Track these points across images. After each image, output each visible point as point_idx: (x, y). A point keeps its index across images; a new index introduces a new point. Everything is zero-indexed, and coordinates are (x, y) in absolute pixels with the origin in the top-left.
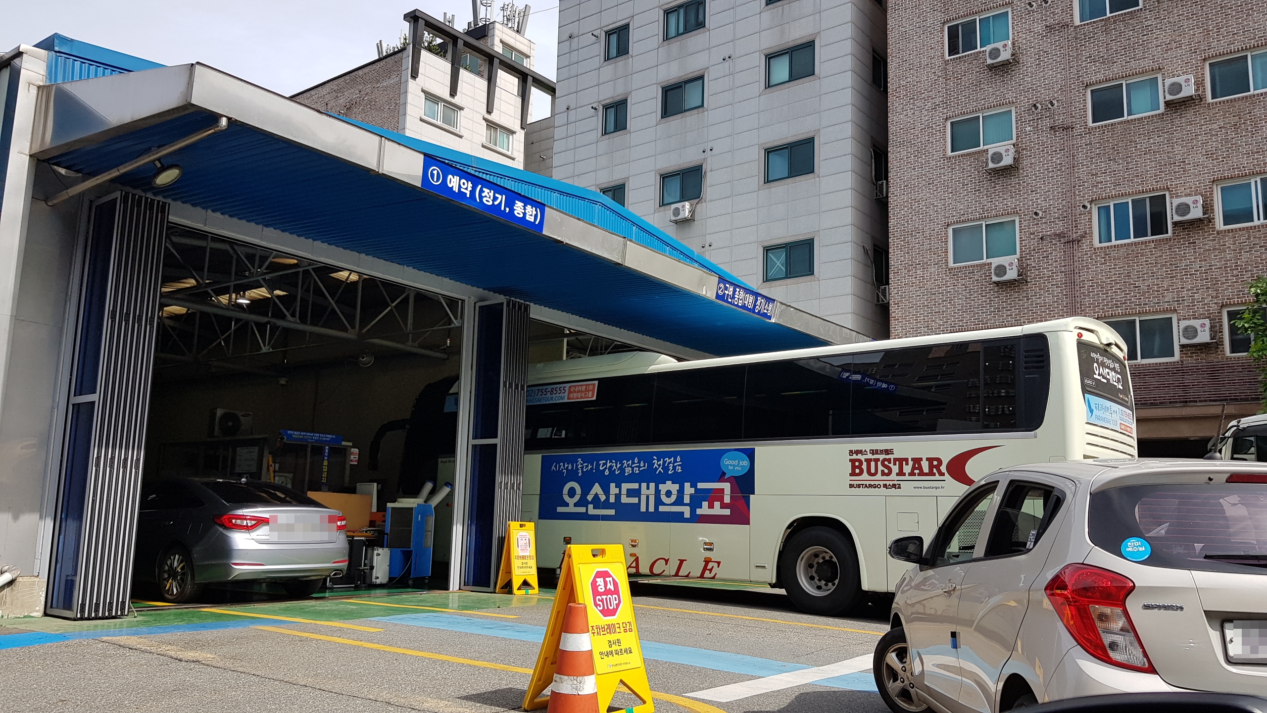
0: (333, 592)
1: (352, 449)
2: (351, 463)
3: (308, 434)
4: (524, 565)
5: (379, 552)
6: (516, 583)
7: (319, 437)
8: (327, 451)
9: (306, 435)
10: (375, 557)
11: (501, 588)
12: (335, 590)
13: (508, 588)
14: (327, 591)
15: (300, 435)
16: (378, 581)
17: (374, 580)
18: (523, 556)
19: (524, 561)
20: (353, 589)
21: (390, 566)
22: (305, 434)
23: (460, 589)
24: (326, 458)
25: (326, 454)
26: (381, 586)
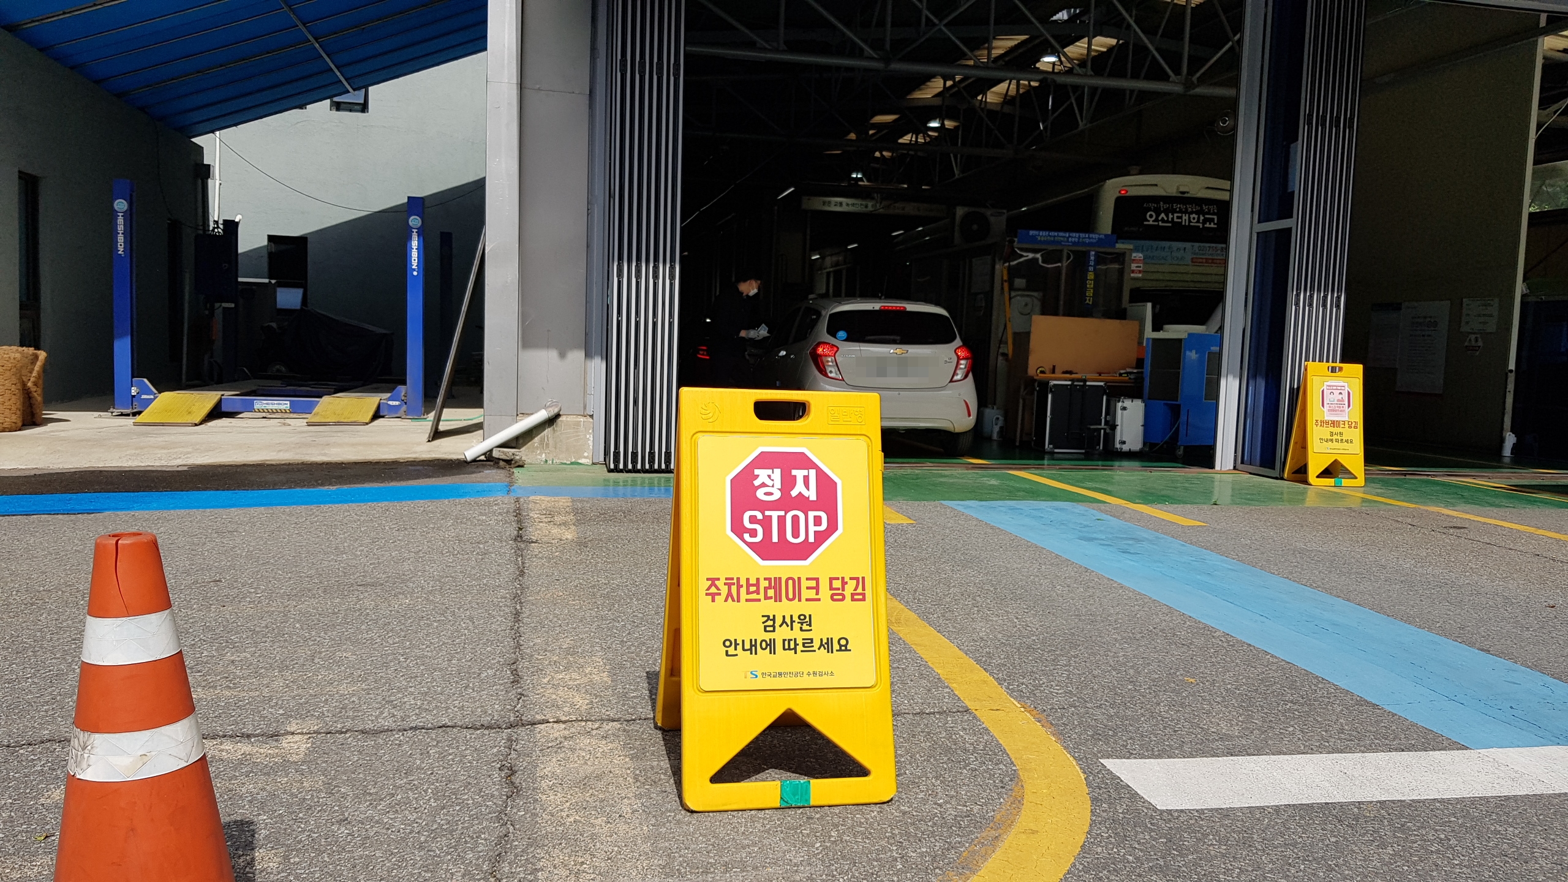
0: (1053, 459)
1: (1134, 255)
2: (1132, 275)
3: (1061, 234)
4: (1335, 437)
5: (1125, 405)
6: (1315, 466)
7: (1079, 237)
8: (1092, 258)
9: (1058, 236)
10: (1119, 412)
11: (1294, 473)
12: (1056, 455)
13: (1301, 473)
14: (1046, 456)
15: (1049, 235)
16: (1125, 448)
17: (1118, 446)
18: (1333, 422)
19: (1336, 430)
20: (1083, 456)
21: (1146, 425)
22: (1056, 234)
23: (1235, 468)
24: (1091, 269)
25: (1092, 263)
26: (1130, 455)
